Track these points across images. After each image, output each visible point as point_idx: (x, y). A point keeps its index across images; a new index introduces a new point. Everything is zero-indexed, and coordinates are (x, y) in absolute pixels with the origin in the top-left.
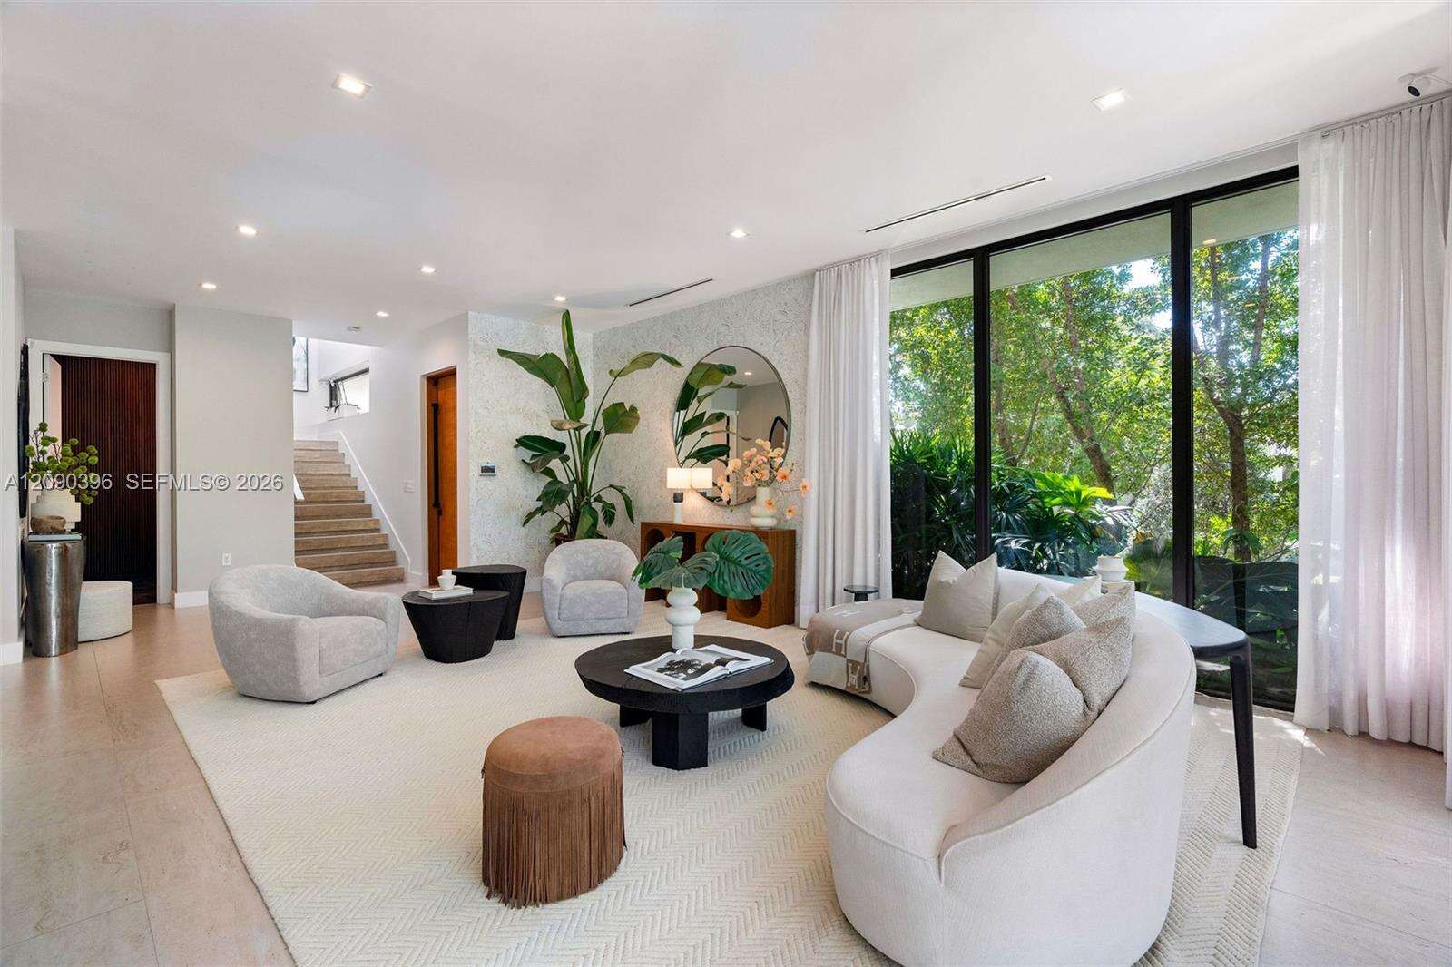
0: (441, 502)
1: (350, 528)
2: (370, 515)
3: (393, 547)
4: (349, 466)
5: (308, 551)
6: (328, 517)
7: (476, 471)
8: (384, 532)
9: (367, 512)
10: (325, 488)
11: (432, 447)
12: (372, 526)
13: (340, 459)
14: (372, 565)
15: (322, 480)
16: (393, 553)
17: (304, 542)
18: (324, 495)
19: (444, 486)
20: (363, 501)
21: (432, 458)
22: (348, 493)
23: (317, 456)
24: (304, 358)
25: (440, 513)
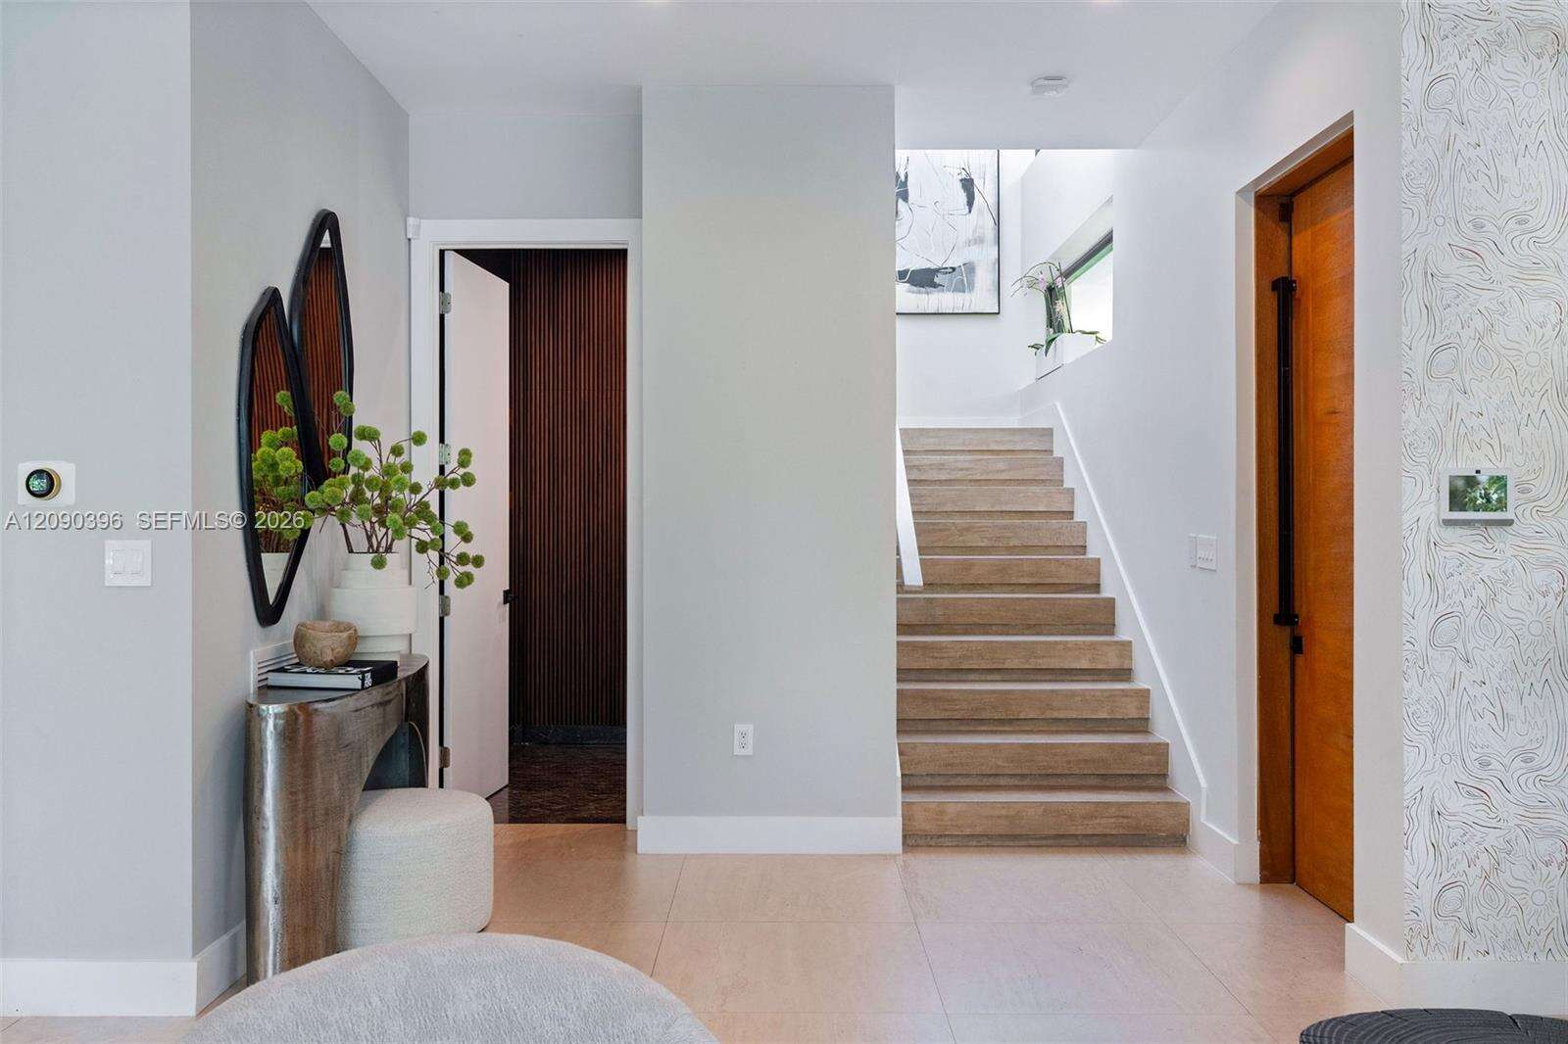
0: (1301, 608)
1: (1055, 663)
2: (1109, 627)
3: (1160, 734)
4: (1071, 491)
5: (928, 726)
6: (1006, 628)
7: (1428, 503)
8: (1141, 682)
9: (1102, 618)
10: (1010, 550)
11: (1272, 422)
12: (1113, 662)
13: (1051, 472)
14: (1106, 781)
15: (1005, 527)
16: (1161, 751)
17: (924, 696)
18: (1003, 568)
19: (1310, 557)
20: (1096, 587)
21: (1272, 462)
22: (1061, 563)
23: (1001, 466)
24: (990, 234)
25: (1297, 646)
